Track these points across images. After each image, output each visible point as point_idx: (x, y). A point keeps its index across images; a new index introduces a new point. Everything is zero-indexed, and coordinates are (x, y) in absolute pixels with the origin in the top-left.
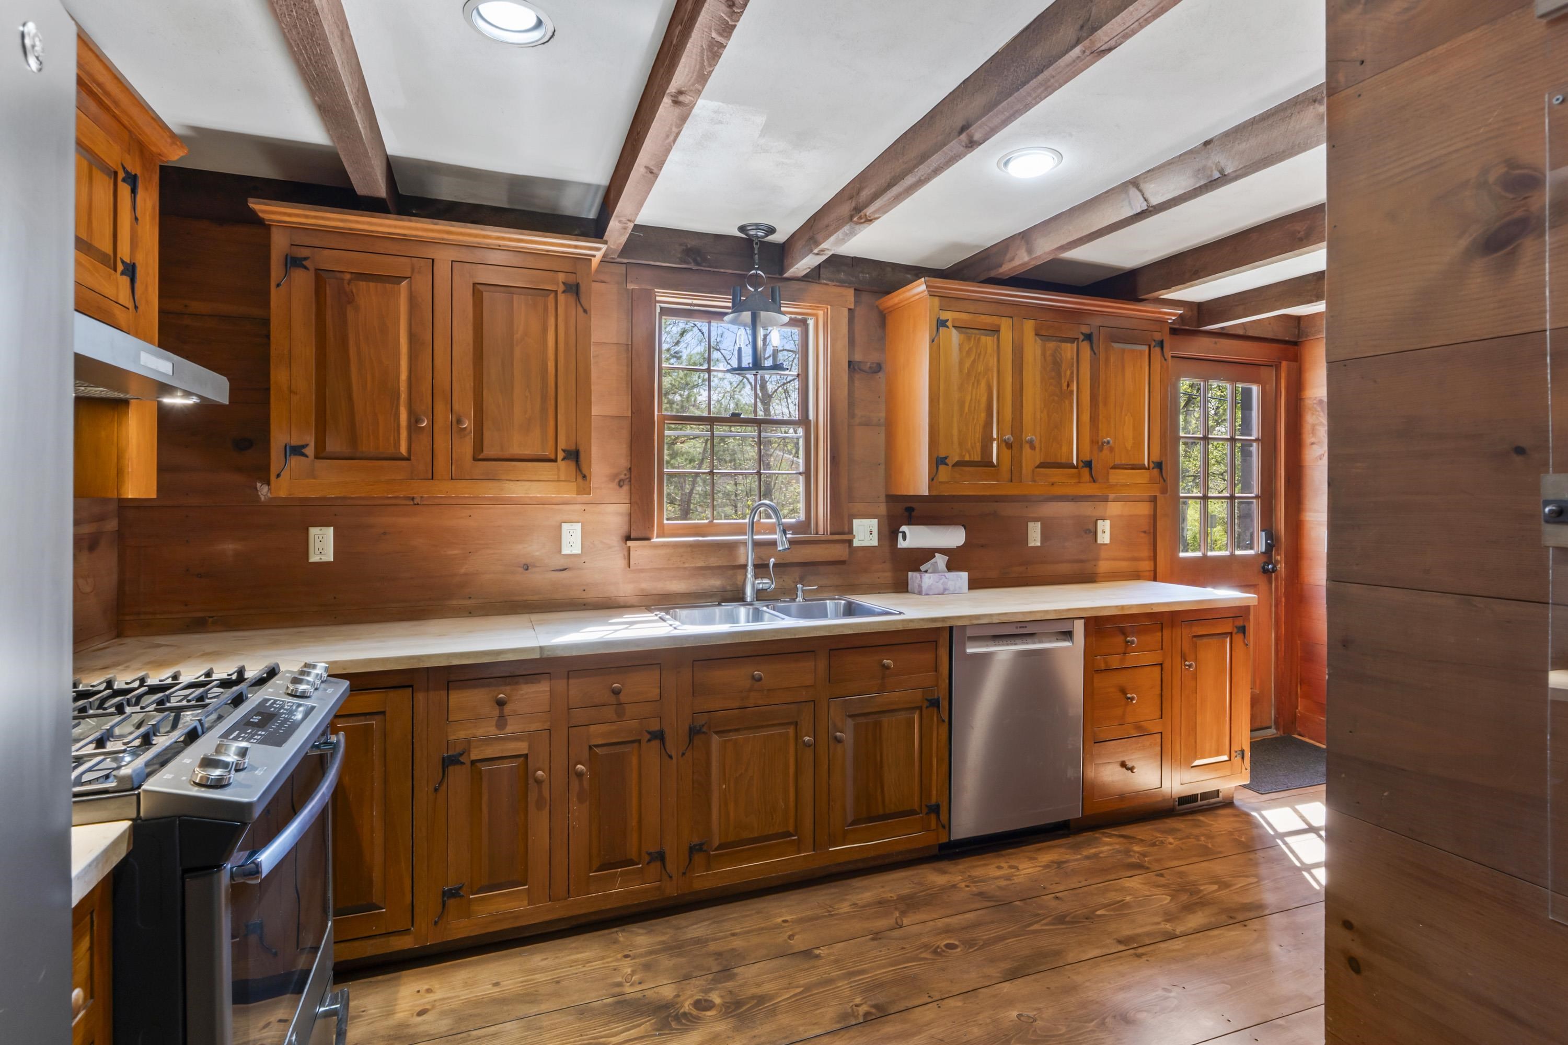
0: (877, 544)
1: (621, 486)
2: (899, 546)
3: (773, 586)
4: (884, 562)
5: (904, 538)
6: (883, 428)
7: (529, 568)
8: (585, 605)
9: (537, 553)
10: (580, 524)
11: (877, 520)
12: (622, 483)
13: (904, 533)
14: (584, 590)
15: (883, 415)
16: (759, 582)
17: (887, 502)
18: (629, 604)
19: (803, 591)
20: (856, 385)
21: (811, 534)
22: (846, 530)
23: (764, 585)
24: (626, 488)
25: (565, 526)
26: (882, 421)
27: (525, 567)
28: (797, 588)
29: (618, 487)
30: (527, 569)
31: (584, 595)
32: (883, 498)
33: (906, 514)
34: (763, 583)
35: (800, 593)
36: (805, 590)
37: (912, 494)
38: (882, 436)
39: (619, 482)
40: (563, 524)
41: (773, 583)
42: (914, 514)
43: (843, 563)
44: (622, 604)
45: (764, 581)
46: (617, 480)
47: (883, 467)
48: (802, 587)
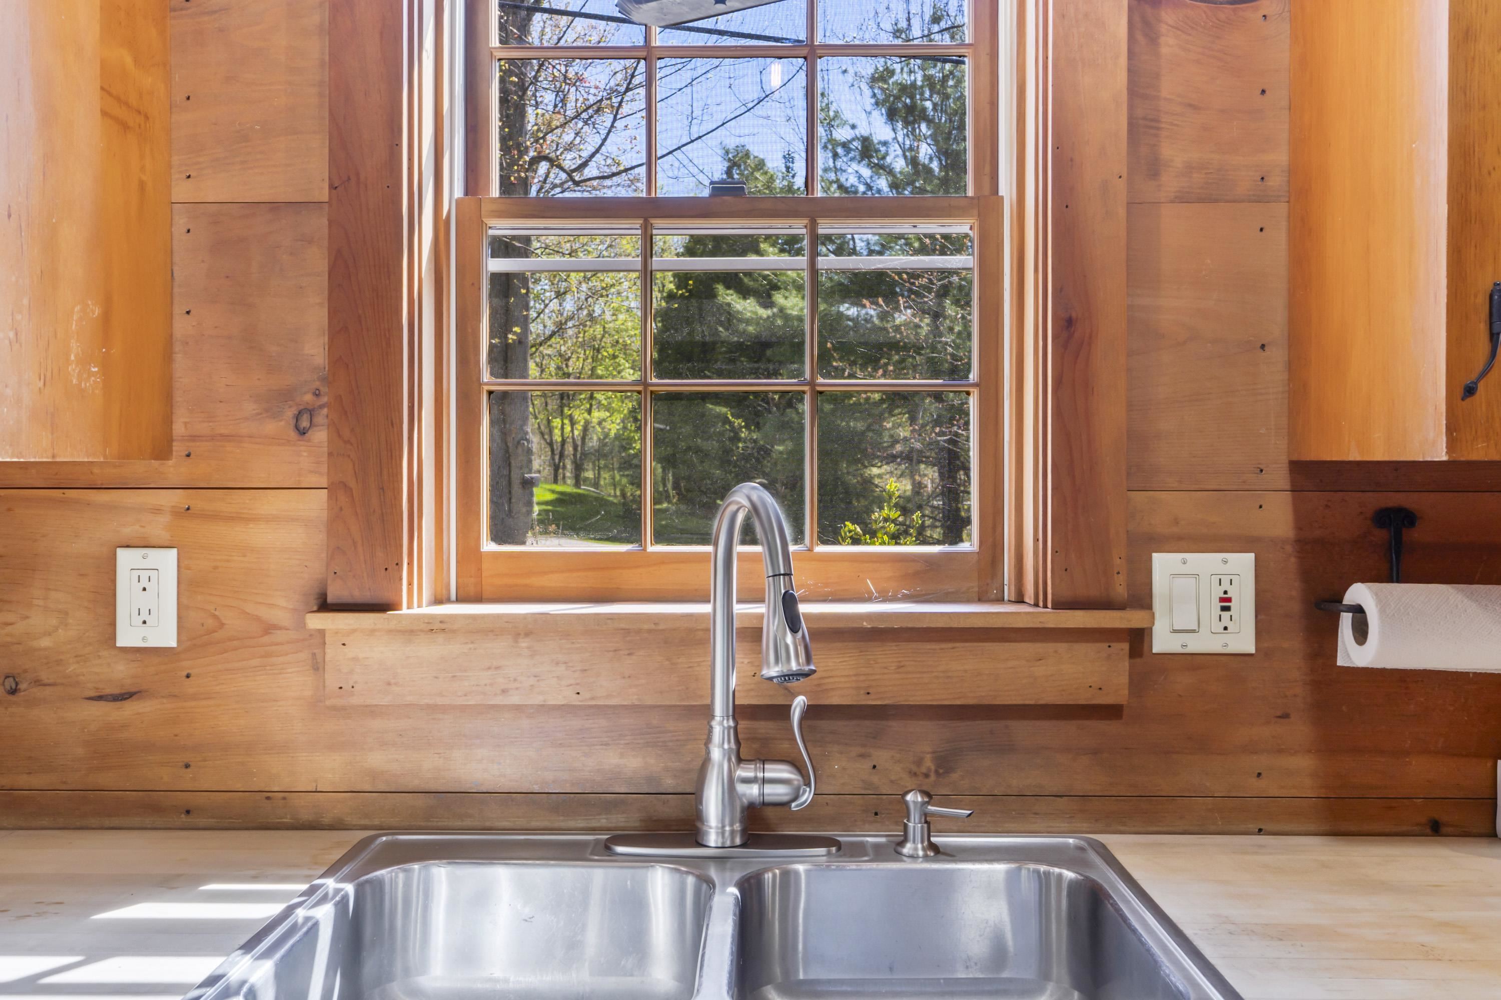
0: (1252, 649)
1: (302, 432)
2: (1340, 662)
3: (807, 796)
4: (1286, 716)
5: (1361, 632)
6: (1281, 210)
7: (22, 686)
8: (188, 812)
9: (45, 642)
10: (174, 552)
11: (1251, 556)
12: (305, 423)
13: (1358, 611)
14: (187, 766)
15: (1280, 157)
16: (751, 774)
17: (1295, 489)
18: (326, 820)
19: (927, 820)
20: (1164, 50)
21: (1000, 600)
22: (1120, 589)
23: (769, 789)
24: (320, 436)
25: (126, 559)
26: (1277, 181)
27: (9, 683)
28: (906, 803)
29: (293, 434)
30: (13, 692)
31: (187, 780)
32: (1280, 477)
33: (1381, 535)
34: (764, 781)
35: (915, 825)
36: (933, 814)
37: (1379, 456)
38: (1279, 237)
39: (298, 417)
40: (120, 552)
41: (808, 784)
42: (1416, 535)
43: (1112, 712)
44: (306, 816)
45: (768, 775)
46: (290, 413)
47: (1278, 355)
48: (924, 804)
